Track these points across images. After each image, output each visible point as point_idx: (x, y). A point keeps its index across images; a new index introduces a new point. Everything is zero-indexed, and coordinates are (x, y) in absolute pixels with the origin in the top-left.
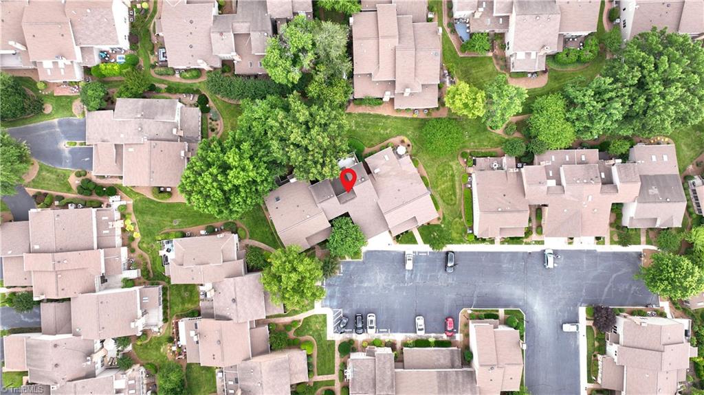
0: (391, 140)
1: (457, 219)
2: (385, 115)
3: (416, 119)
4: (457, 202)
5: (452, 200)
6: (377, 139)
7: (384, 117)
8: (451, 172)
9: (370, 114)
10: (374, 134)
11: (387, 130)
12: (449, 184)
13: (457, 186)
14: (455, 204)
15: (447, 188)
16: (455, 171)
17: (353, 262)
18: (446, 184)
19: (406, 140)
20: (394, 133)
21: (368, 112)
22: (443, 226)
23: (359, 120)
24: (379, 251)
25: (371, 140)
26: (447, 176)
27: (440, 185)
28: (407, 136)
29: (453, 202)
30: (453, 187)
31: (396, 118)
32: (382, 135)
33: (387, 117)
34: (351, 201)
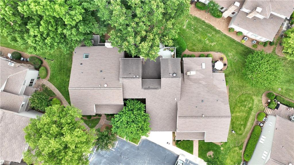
0: (212, 53)
1: (237, 149)
2: (217, 29)
3: (242, 45)
4: (244, 134)
5: (240, 129)
6: (200, 46)
7: (215, 30)
8: (250, 105)
9: (205, 22)
10: (200, 41)
11: (212, 42)
12: (245, 114)
13: (250, 120)
14: (241, 134)
15: (241, 117)
16: (254, 106)
17: (129, 144)
18: (242, 113)
19: (225, 59)
20: (217, 48)
21: (203, 19)
22: (222, 148)
23: (193, 23)
24: (156, 144)
25: (195, 45)
26: (245, 107)
27: (236, 112)
28: (227, 56)
29: (241, 132)
30: (246, 119)
31: (225, 36)
32: (206, 45)
33: (218, 32)
34: (153, 91)
